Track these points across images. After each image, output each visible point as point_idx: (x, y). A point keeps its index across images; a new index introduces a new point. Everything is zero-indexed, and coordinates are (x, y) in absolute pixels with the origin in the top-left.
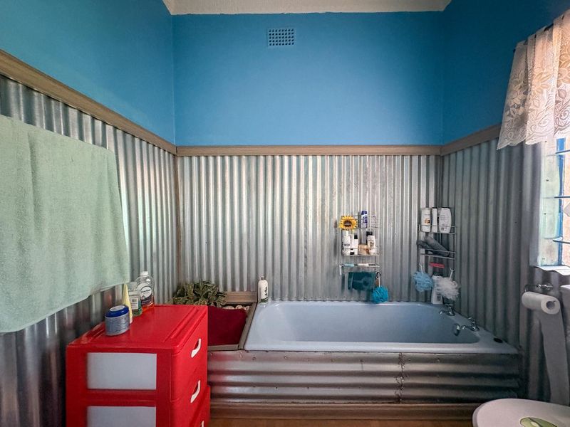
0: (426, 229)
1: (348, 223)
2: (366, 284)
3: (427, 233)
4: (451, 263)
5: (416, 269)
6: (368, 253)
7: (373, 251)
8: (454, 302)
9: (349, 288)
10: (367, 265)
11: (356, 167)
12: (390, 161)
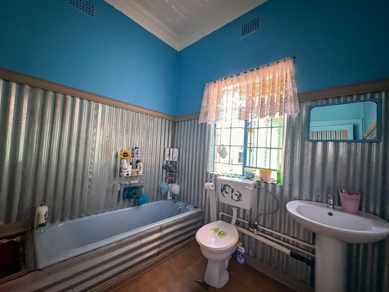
0: (167, 159)
1: (125, 155)
2: (135, 194)
3: (167, 161)
4: (177, 176)
5: (161, 182)
6: (138, 174)
7: (141, 172)
8: (177, 195)
9: (124, 199)
10: (137, 181)
11: (133, 119)
12: (152, 119)
